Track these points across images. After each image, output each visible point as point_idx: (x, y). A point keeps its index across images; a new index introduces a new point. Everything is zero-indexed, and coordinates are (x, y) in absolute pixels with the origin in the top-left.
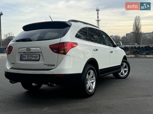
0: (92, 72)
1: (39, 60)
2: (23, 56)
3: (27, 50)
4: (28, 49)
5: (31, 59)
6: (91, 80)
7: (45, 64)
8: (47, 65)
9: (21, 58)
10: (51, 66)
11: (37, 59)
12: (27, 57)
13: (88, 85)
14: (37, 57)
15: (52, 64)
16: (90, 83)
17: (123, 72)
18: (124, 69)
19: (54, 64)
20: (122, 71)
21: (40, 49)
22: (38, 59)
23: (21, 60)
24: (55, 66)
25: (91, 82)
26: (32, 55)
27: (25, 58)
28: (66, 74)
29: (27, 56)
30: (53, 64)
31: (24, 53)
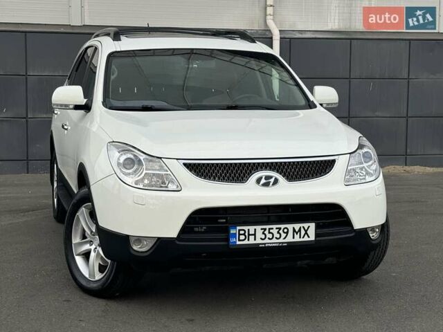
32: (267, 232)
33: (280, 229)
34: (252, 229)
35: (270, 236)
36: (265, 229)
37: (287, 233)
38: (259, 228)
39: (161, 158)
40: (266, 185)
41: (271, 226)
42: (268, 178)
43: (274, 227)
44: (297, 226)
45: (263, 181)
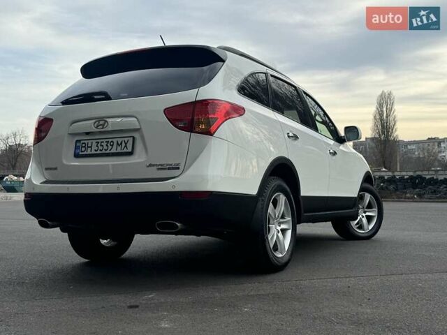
0: (282, 199)
1: (131, 154)
2: (84, 143)
3: (98, 126)
4: (101, 122)
5: (108, 152)
6: (280, 224)
7: (150, 165)
8: (155, 168)
9: (77, 151)
10: (169, 169)
11: (125, 150)
12: (94, 147)
13: (273, 236)
14: (126, 144)
15: (171, 165)
16: (278, 232)
17: (365, 220)
18: (365, 212)
19: (178, 164)
20: (362, 216)
21: (135, 119)
22: (130, 150)
23: (77, 156)
24: (181, 168)
25: (279, 228)
26: (110, 140)
27: (89, 149)
28: (212, 192)
29: (94, 145)
30: (173, 162)
31: (87, 134)
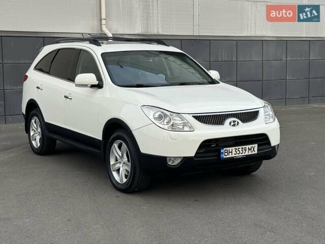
32: (237, 150)
33: (243, 148)
34: (230, 149)
35: (238, 152)
36: (236, 149)
37: (246, 150)
38: (233, 148)
39: (179, 113)
40: (234, 125)
41: (239, 147)
42: (234, 122)
43: (240, 147)
44: (250, 146)
45: (232, 124)
